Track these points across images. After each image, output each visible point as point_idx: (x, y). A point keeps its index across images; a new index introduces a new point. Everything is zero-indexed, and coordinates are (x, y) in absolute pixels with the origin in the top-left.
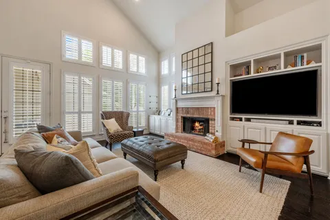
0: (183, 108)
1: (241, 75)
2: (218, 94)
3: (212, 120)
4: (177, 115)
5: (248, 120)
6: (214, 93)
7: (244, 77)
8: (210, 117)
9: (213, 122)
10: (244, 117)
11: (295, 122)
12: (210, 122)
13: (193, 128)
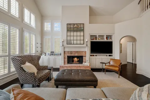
0: (68, 51)
1: (94, 39)
2: (87, 46)
3: (84, 56)
4: (64, 55)
5: (96, 56)
6: (85, 45)
7: (95, 40)
8: (83, 55)
9: (85, 57)
10: (95, 55)
11: (108, 56)
12: (84, 57)
13: (73, 61)
